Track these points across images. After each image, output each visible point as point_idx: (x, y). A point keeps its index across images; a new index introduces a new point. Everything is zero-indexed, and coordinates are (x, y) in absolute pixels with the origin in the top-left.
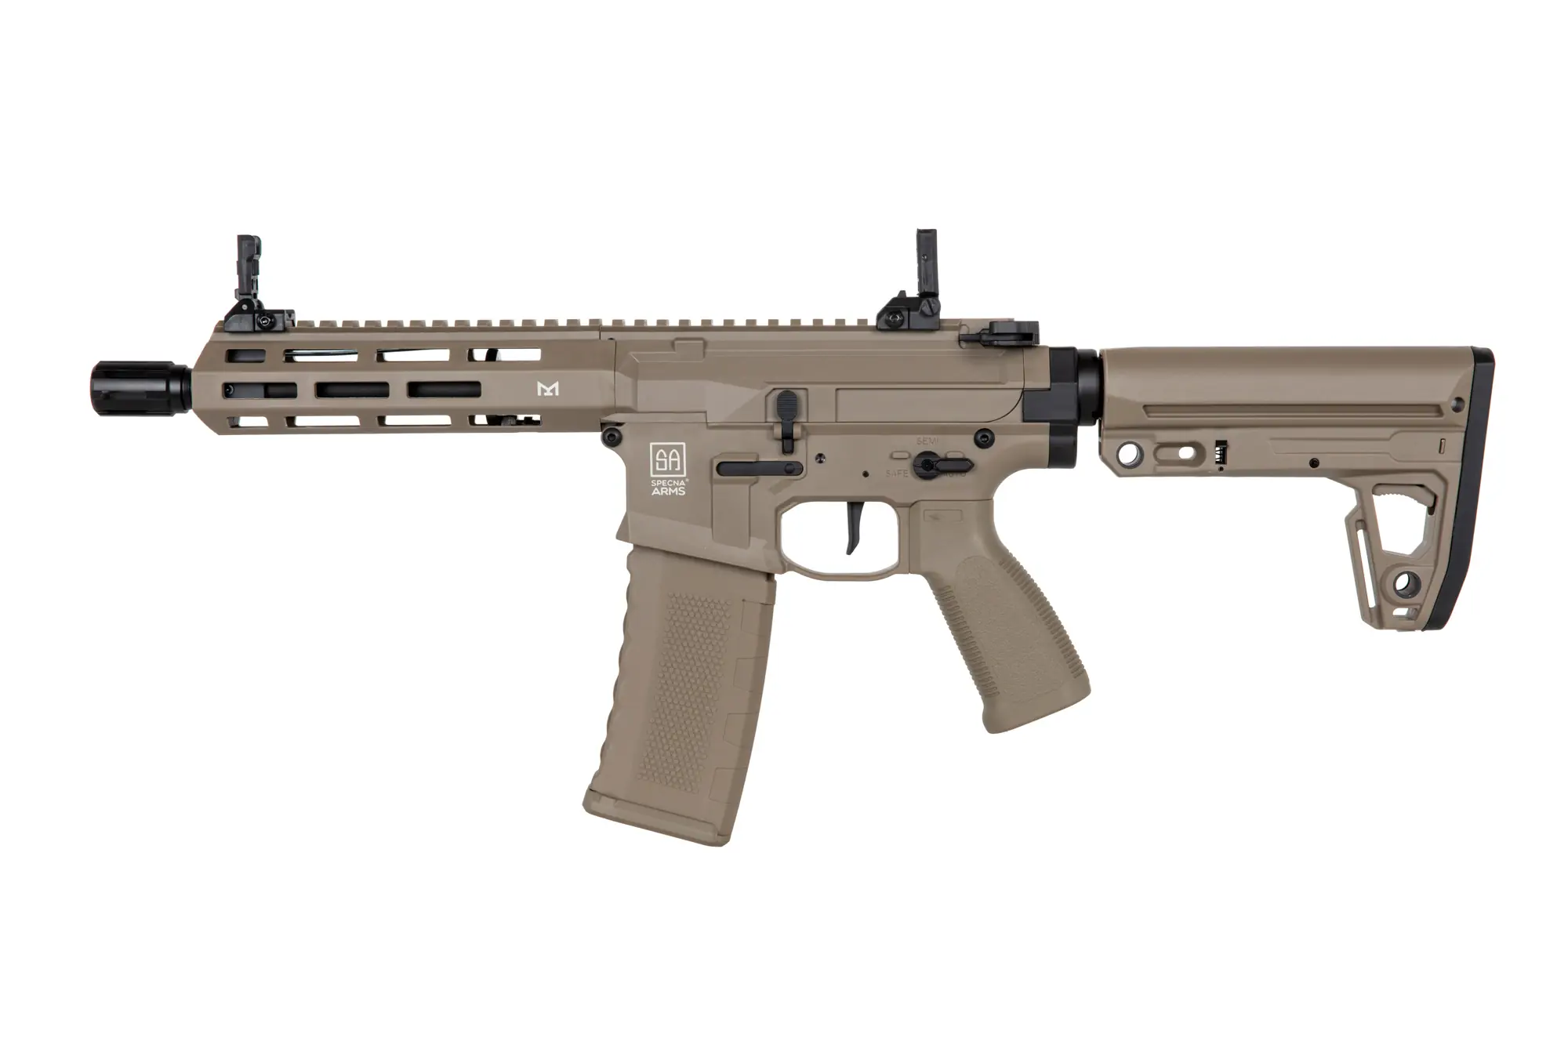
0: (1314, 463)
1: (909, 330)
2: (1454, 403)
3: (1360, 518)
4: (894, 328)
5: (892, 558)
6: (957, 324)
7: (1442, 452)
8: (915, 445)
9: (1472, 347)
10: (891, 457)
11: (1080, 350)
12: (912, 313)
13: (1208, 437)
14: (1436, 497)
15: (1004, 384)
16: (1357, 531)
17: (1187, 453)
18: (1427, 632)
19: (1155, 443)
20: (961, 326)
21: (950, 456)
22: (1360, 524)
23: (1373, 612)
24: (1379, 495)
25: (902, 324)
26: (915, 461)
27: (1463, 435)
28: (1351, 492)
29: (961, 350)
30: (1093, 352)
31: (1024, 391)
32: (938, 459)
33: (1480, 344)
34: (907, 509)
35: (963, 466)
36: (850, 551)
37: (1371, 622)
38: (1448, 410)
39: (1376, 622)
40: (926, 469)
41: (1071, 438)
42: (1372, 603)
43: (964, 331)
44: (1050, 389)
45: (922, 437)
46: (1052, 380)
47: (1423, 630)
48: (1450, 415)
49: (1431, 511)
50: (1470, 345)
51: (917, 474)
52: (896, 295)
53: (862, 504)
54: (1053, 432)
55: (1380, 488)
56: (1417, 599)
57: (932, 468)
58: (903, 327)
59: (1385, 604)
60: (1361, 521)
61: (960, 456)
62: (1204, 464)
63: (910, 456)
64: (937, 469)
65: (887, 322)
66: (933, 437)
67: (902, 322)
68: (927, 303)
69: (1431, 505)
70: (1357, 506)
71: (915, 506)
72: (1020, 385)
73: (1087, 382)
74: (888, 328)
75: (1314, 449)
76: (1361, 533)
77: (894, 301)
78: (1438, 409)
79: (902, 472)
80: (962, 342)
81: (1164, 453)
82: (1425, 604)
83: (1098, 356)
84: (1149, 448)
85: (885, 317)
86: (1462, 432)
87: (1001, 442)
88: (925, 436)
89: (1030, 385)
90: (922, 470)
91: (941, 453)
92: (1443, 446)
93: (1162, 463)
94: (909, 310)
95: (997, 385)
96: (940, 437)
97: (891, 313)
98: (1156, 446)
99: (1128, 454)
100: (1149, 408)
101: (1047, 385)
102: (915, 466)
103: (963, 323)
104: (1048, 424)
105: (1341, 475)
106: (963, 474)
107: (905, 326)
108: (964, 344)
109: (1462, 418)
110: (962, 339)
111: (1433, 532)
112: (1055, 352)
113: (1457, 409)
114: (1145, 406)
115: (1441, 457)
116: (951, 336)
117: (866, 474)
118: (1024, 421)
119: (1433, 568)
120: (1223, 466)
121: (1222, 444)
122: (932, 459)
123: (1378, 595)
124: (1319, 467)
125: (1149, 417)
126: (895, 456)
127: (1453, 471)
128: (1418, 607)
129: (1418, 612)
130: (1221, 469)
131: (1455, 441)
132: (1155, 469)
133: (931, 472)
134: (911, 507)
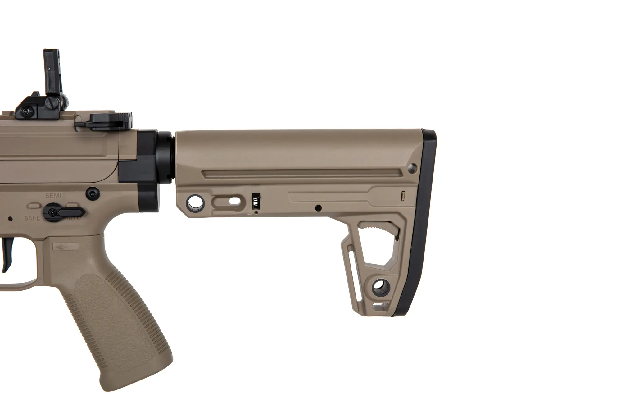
0: (318, 208)
1: (37, 119)
2: (411, 166)
3: (350, 243)
4: (27, 118)
5: (33, 276)
6: (74, 115)
7: (403, 200)
8: (45, 198)
9: (422, 130)
10: (27, 207)
11: (160, 132)
12: (39, 107)
13: (248, 192)
14: (399, 230)
15: (104, 156)
16: (348, 252)
17: (235, 201)
18: (396, 318)
19: (213, 196)
20: (75, 117)
21: (69, 206)
22: (350, 247)
23: (360, 305)
24: (363, 228)
25: (32, 116)
26: (44, 210)
27: (416, 188)
28: (345, 226)
29: (76, 133)
30: (169, 134)
31: (120, 162)
32: (60, 208)
33: (428, 127)
34: (41, 242)
35: (79, 212)
36: (5, 270)
37: (358, 312)
38: (406, 172)
39: (361, 311)
40: (52, 215)
41: (152, 193)
42: (359, 298)
43: (78, 119)
44: (136, 160)
45: (49, 193)
46: (138, 153)
47: (392, 316)
48: (407, 176)
49: (397, 238)
50: (421, 128)
51: (45, 218)
52: (30, 94)
53: (13, 239)
54: (140, 189)
55: (362, 224)
56: (388, 297)
57: (56, 215)
58: (33, 117)
59: (367, 301)
60: (351, 245)
61: (75, 206)
62: (244, 210)
63: (41, 206)
64: (59, 216)
65: (22, 114)
66: (57, 193)
67: (32, 114)
68: (48, 100)
69: (397, 234)
70: (348, 236)
71: (46, 240)
72: (116, 157)
73: (163, 155)
74: (23, 118)
75: (318, 199)
76: (351, 254)
77: (28, 99)
78: (400, 172)
79: (36, 217)
80: (77, 128)
81: (219, 202)
82: (393, 300)
83: (172, 136)
84: (208, 199)
85: (20, 110)
86: (416, 186)
87: (105, 196)
88: (51, 192)
89: (122, 157)
90: (48, 216)
91: (63, 204)
92: (403, 195)
93: (217, 208)
94: (37, 105)
95: (100, 156)
96: (62, 193)
97: (24, 108)
98: (213, 197)
99: (195, 202)
100: (206, 173)
101: (134, 157)
102: (44, 214)
103: (77, 114)
104: (136, 184)
105: (338, 216)
106: (79, 218)
107: (35, 116)
108: (78, 129)
109: (416, 177)
110: (76, 125)
111: (399, 251)
112: (141, 133)
113: (412, 171)
114: (203, 171)
115: (402, 203)
116: (69, 123)
117: (10, 219)
118: (120, 182)
119: (398, 276)
120: (257, 211)
121: (257, 196)
122: (57, 208)
123: (363, 293)
124: (321, 211)
125: (206, 178)
126: (30, 206)
127: (410, 213)
128: (389, 302)
129: (389, 305)
130: (256, 213)
131: (412, 192)
132: (212, 213)
133: (55, 217)
134: (44, 240)
